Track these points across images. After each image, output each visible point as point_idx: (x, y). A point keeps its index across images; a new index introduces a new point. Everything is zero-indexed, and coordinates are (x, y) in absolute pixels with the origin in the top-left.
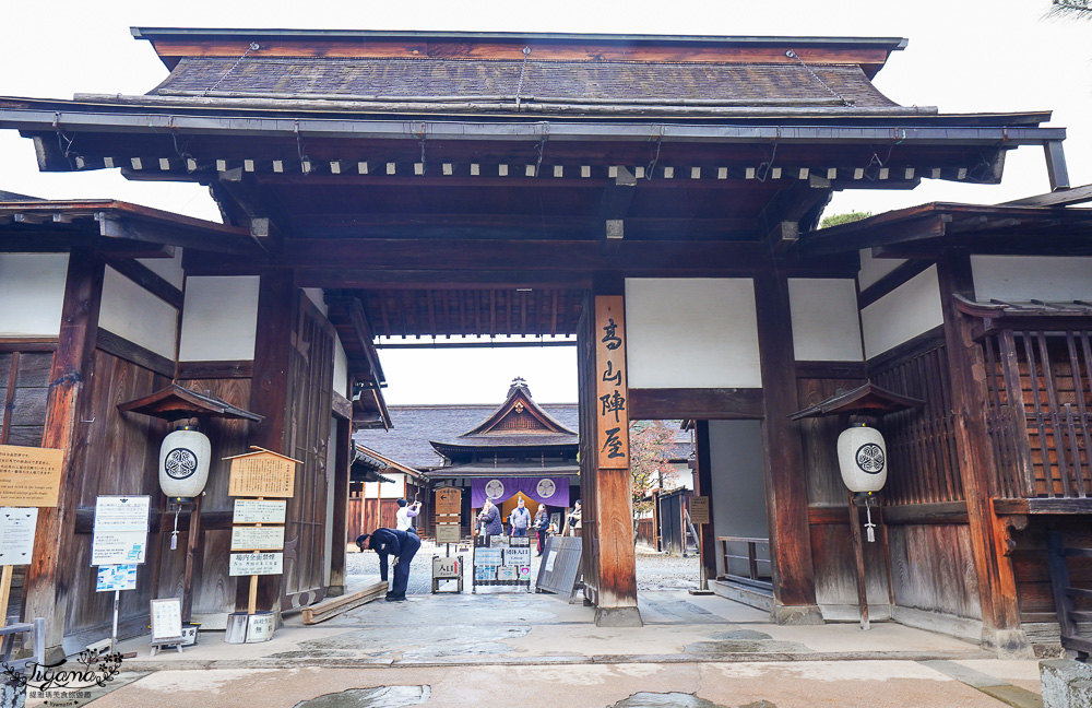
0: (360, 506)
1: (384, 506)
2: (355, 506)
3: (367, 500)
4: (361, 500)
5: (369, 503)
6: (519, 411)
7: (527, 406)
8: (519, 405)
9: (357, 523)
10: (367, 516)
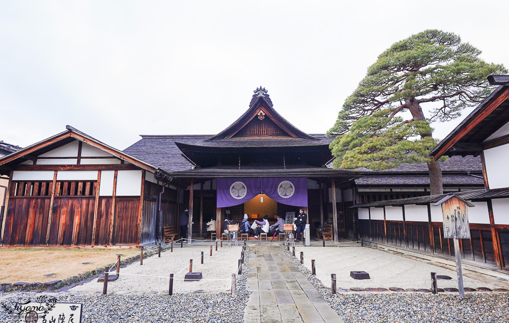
0: (93, 205)
1: (119, 205)
2: (88, 205)
3: (101, 198)
4: (94, 198)
5: (104, 202)
6: (261, 118)
7: (268, 114)
8: (261, 113)
9: (89, 223)
10: (100, 215)
